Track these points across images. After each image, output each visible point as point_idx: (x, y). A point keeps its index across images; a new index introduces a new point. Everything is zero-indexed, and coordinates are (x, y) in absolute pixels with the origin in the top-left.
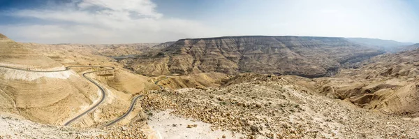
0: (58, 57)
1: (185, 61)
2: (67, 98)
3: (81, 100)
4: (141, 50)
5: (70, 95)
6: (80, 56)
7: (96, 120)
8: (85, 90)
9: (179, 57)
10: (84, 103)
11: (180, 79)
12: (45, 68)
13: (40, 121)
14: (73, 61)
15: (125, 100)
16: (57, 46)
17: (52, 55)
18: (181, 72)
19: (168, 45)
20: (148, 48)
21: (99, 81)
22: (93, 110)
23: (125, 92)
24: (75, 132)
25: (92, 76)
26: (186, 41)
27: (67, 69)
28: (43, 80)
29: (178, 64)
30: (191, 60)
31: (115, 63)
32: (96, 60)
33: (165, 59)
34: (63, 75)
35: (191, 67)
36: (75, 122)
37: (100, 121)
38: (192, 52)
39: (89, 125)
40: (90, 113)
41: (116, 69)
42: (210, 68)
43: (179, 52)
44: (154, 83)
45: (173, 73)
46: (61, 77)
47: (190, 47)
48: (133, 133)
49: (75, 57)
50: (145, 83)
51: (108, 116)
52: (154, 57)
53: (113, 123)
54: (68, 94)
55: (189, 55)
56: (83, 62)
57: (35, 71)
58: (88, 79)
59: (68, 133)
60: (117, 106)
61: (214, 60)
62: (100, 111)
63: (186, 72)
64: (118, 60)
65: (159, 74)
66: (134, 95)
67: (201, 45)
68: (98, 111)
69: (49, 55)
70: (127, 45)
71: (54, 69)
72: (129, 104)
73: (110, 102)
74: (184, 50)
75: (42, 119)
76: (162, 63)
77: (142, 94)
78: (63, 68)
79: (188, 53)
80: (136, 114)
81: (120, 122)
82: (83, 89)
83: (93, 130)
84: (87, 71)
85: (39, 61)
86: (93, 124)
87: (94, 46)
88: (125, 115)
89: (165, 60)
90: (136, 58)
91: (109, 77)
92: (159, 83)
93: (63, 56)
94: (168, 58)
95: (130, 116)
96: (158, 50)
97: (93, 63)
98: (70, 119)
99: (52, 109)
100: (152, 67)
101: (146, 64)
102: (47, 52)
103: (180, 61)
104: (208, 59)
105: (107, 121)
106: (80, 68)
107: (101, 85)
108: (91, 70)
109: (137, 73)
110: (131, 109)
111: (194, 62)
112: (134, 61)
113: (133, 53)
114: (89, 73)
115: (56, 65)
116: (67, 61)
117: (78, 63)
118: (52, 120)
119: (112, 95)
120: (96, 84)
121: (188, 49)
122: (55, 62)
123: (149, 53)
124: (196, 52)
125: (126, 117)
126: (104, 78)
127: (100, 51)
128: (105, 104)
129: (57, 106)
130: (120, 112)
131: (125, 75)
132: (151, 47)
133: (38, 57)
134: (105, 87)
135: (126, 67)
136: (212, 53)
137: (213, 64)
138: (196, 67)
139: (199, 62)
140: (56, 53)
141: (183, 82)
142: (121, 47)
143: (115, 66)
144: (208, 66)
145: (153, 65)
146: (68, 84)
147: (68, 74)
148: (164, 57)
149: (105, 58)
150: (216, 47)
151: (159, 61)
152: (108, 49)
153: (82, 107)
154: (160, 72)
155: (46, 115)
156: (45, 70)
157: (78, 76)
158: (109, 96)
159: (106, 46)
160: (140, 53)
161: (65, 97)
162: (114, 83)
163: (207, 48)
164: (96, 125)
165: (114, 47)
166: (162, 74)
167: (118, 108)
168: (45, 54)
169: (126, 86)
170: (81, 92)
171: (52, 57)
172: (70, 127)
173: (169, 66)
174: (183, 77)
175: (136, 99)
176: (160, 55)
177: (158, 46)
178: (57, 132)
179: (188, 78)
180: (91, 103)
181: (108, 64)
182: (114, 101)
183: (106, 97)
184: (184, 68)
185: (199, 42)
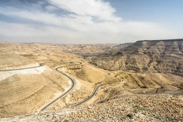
0: (31, 55)
1: (141, 60)
2: (42, 89)
3: (54, 89)
4: (103, 49)
5: (45, 86)
6: (53, 53)
7: (67, 102)
8: (58, 81)
9: (136, 57)
10: (57, 90)
11: (136, 76)
12: (17, 66)
13: (16, 114)
14: (47, 58)
15: (90, 88)
16: (30, 45)
17: (24, 53)
18: (137, 70)
19: (126, 46)
20: (109, 48)
21: (69, 73)
22: (65, 95)
23: (90, 81)
24: (51, 114)
25: (64, 70)
26: (144, 42)
27: (41, 65)
28: (17, 78)
29: (134, 62)
30: (148, 60)
31: (82, 59)
32: (66, 57)
33: (123, 57)
34: (37, 71)
35: (146, 66)
36: (51, 106)
37: (71, 103)
38: (149, 53)
39: (62, 106)
40: (63, 97)
41: (83, 64)
42: (168, 69)
43: (136, 52)
44: (114, 76)
45: (129, 69)
46: (36, 73)
47: (148, 48)
48: (96, 111)
49: (48, 54)
50: (106, 76)
51: (76, 99)
52: (113, 56)
53: (80, 103)
54: (43, 86)
55: (146, 55)
56: (55, 59)
57: (5, 71)
58: (61, 72)
59: (45, 116)
60: (83, 91)
61: (173, 62)
62: (71, 96)
63: (142, 70)
64: (85, 57)
65: (117, 70)
66: (96, 84)
67: (160, 47)
68: (69, 96)
69: (22, 53)
70: (92, 45)
71: (28, 66)
72: (92, 90)
73: (78, 89)
74: (141, 51)
75: (19, 112)
76: (120, 60)
77: (102, 83)
78: (37, 64)
79: (145, 53)
80: (98, 98)
81: (85, 103)
82: (56, 80)
83: (66, 110)
84: (60, 66)
85: (10, 60)
86: (65, 105)
87: (65, 45)
88: (89, 98)
89: (123, 59)
90: (99, 55)
91: (78, 70)
92: (118, 77)
93: (36, 54)
94: (126, 56)
95: (93, 99)
96: (117, 49)
97: (64, 59)
98: (46, 105)
99: (28, 101)
100: (112, 63)
101: (107, 61)
102: (18, 50)
103: (136, 60)
104: (166, 61)
105: (75, 102)
106: (53, 64)
107: (71, 76)
108: (63, 65)
109: (100, 67)
110: (94, 94)
111: (151, 62)
112: (98, 58)
113: (97, 52)
114: (61, 67)
115: (30, 62)
116: (41, 58)
117: (51, 60)
118: (29, 110)
119: (79, 84)
120: (67, 76)
121: (145, 49)
122: (28, 60)
123: (110, 52)
124: (153, 53)
125: (90, 100)
126: (73, 71)
127: (70, 50)
128: (74, 90)
129: (33, 97)
130: (86, 96)
131: (90, 69)
132: (111, 47)
133: (8, 56)
134: (74, 78)
135: (90, 63)
136: (172, 55)
137: (171, 66)
138: (151, 67)
139: (155, 63)
140: (29, 51)
141: (139, 79)
142: (87, 47)
143: (82, 62)
144: (165, 68)
145: (113, 61)
146: (43, 78)
147: (42, 69)
148: (122, 55)
149: (75, 55)
150: (178, 49)
151: (118, 59)
152: (77, 48)
153: (56, 94)
154: (118, 68)
155: (23, 107)
156: (18, 68)
157: (51, 70)
158: (77, 84)
159: (75, 45)
160: (102, 51)
161: (41, 88)
162: (81, 74)
163: (166, 49)
164: (67, 106)
165: (81, 47)
166: (119, 69)
167: (84, 93)
168: (16, 52)
169: (91, 77)
170: (54, 83)
171: (25, 56)
172: (46, 111)
173: (126, 64)
174: (139, 74)
175: (98, 87)
176: (119, 54)
177: (117, 46)
178: (35, 118)
179: (144, 75)
180: (63, 90)
181: (77, 60)
182: (81, 88)
183: (75, 85)
184: (140, 66)
185: (158, 43)
